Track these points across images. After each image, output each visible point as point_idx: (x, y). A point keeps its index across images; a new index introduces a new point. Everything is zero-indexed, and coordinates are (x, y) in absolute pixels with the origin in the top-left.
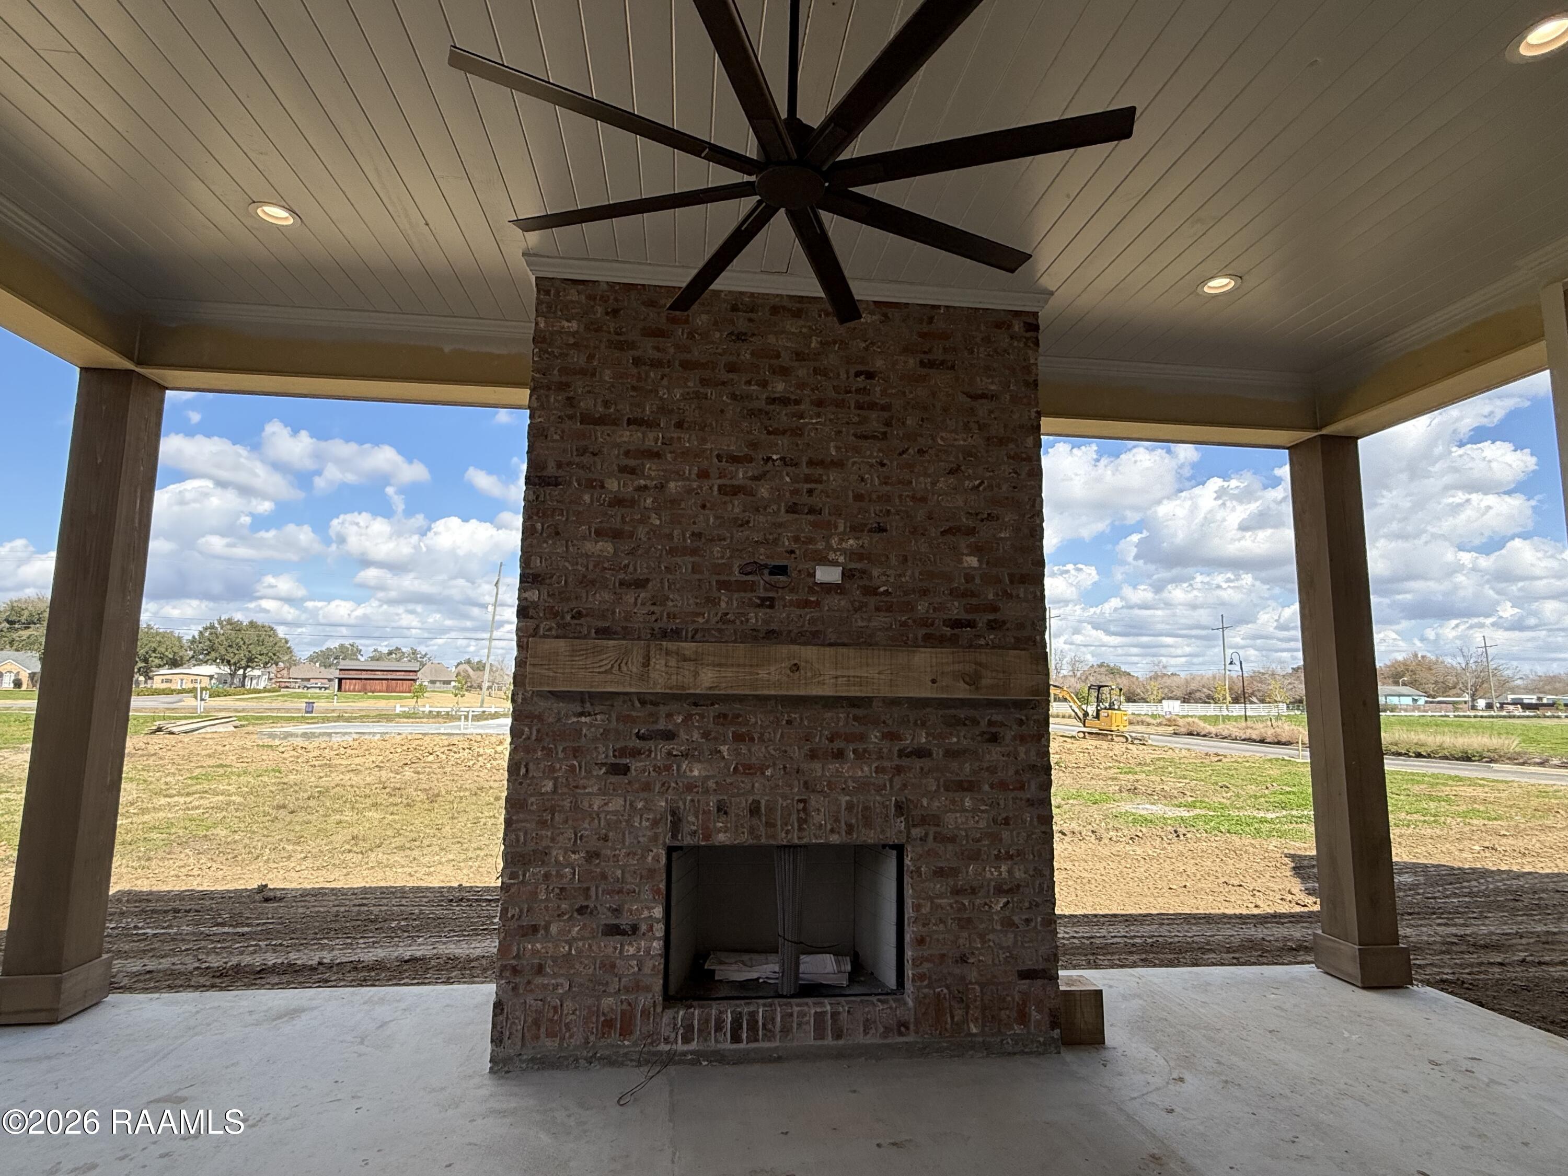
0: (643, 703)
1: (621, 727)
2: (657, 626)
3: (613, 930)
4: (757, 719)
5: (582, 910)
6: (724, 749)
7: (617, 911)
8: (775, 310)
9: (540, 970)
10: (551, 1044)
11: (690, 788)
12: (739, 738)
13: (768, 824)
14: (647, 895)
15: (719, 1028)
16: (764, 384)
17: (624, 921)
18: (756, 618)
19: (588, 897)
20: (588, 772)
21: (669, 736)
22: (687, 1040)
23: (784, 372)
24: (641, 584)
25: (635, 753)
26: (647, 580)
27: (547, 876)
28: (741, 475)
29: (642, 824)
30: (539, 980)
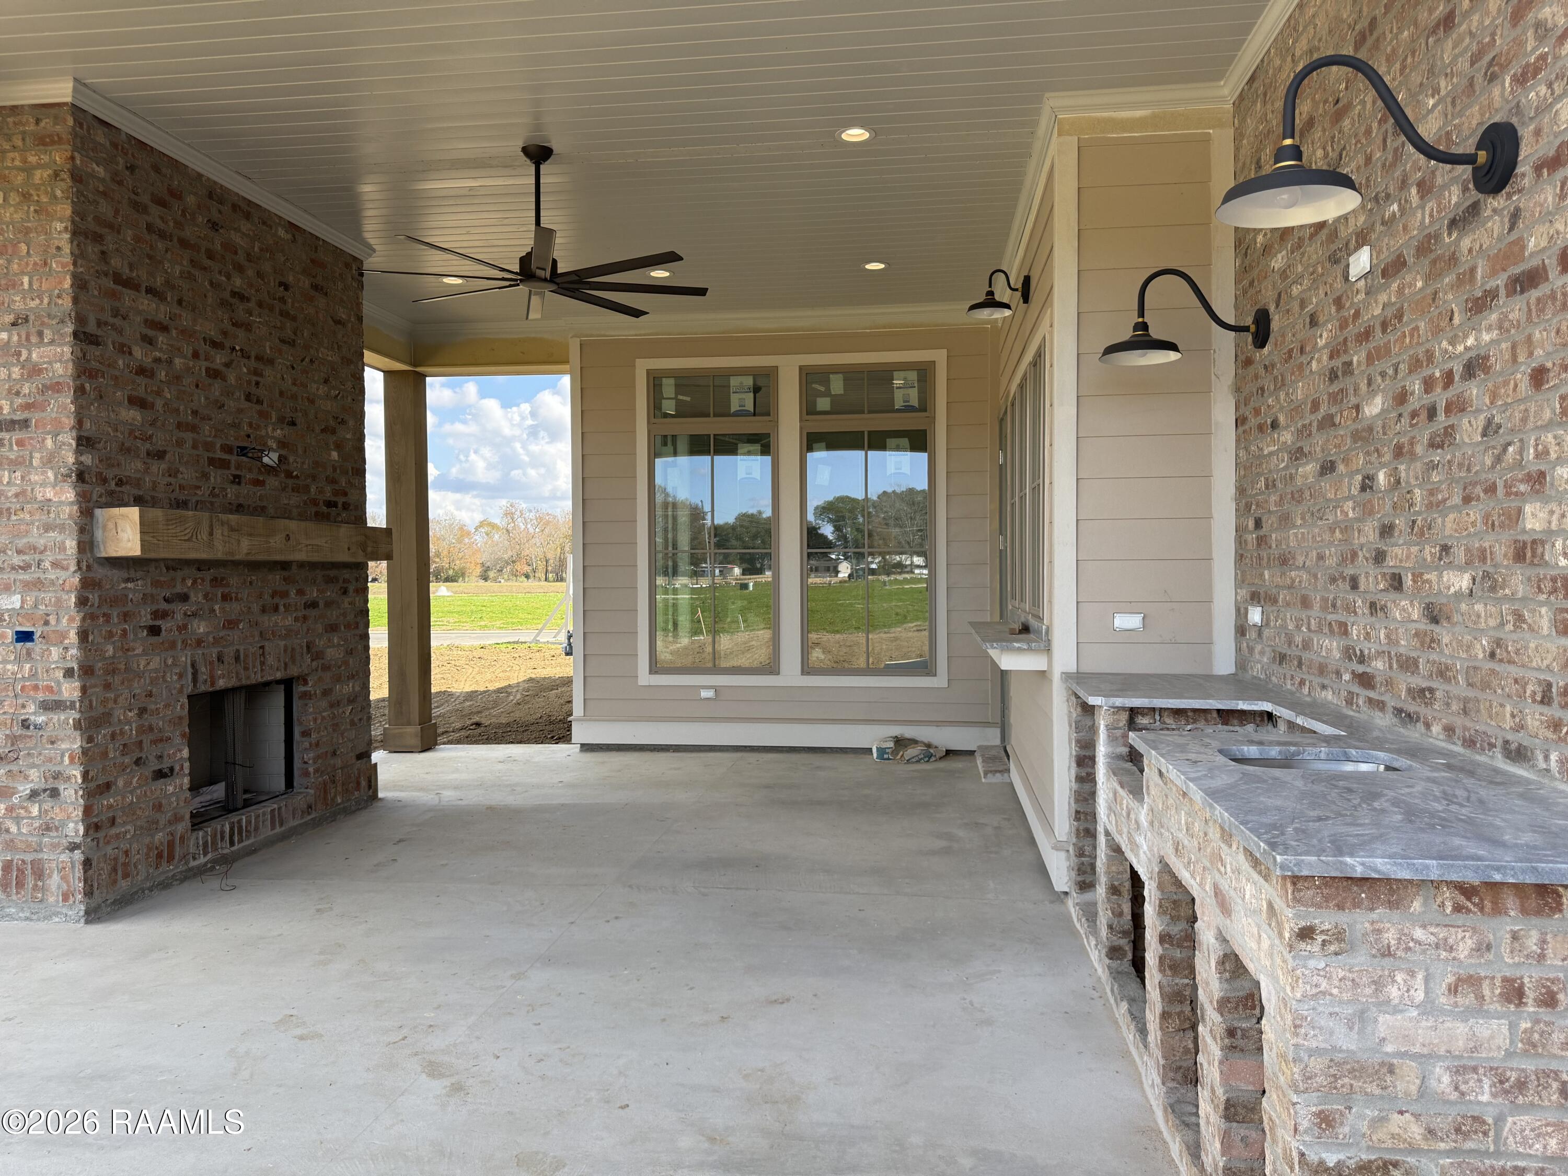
0: (168, 569)
1: (154, 591)
2: (173, 496)
3: (160, 775)
4: (234, 581)
5: (138, 762)
6: (217, 607)
7: (160, 757)
8: (235, 207)
9: (113, 822)
10: (124, 884)
11: (199, 643)
12: (225, 598)
13: (246, 669)
14: (178, 740)
15: (222, 838)
16: (229, 277)
17: (165, 765)
18: (231, 492)
19: (141, 750)
20: (136, 635)
21: (184, 598)
22: (205, 854)
23: (240, 268)
24: (160, 455)
25: (164, 615)
26: (165, 452)
27: (113, 736)
28: (219, 359)
29: (172, 678)
30: (114, 831)
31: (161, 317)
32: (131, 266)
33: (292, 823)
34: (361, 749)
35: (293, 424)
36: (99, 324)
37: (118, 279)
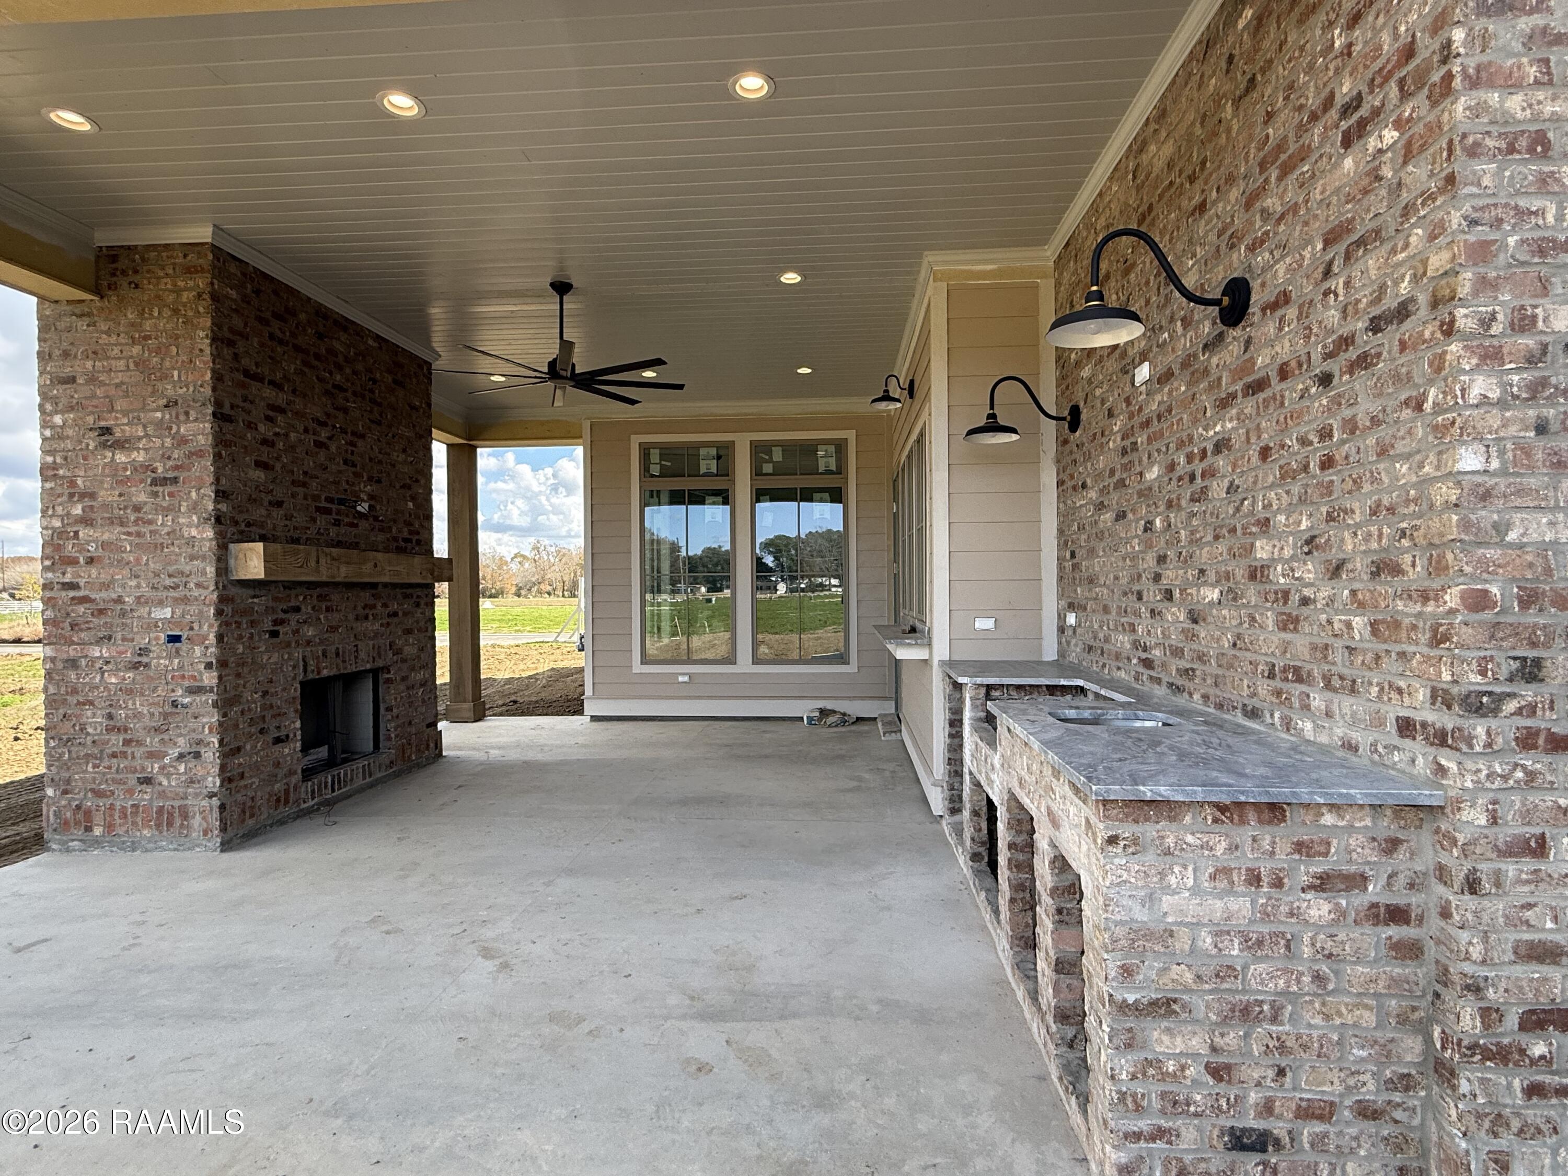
0: (285, 588)
1: (274, 604)
2: (288, 535)
3: (278, 741)
4: (335, 597)
5: (262, 731)
6: (322, 617)
7: (278, 728)
8: (336, 322)
9: (242, 776)
10: (251, 822)
11: (308, 643)
12: (328, 609)
13: (344, 662)
14: (292, 715)
15: (326, 787)
16: (331, 373)
17: (283, 733)
18: (333, 531)
19: (264, 722)
20: (260, 637)
21: (297, 610)
22: (313, 799)
23: (340, 368)
24: (279, 504)
25: (281, 622)
26: (283, 502)
27: (242, 712)
28: (324, 434)
29: (288, 669)
30: (243, 783)
31: (279, 402)
32: (257, 365)
33: (379, 775)
34: (430, 720)
35: (379, 481)
36: (232, 407)
37: (246, 373)
